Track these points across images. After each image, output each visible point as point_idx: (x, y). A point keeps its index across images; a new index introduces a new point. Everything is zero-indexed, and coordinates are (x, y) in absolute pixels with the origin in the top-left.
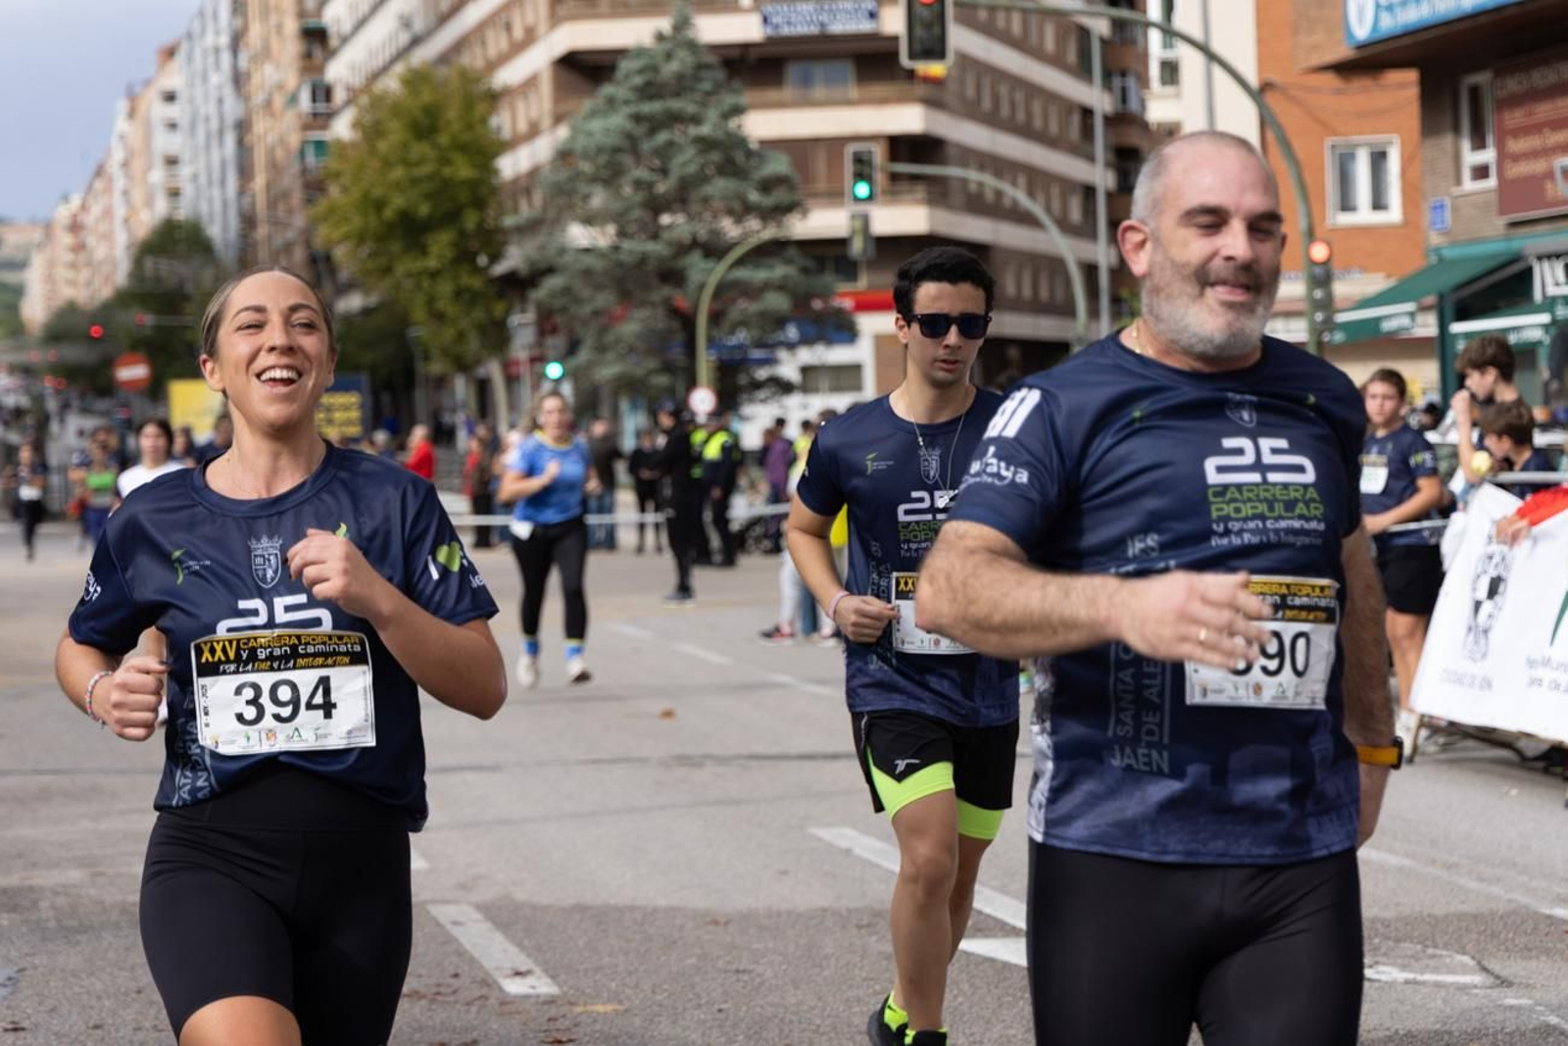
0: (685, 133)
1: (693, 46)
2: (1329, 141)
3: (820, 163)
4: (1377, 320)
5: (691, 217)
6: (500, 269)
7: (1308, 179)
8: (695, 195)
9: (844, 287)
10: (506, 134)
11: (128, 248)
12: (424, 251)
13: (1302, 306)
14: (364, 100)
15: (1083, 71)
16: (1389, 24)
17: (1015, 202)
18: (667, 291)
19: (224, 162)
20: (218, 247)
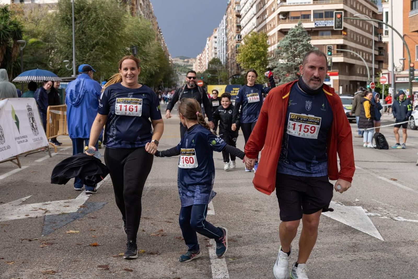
0: (300, 43)
1: (302, 28)
2: (416, 46)
5: (300, 58)
6: (267, 67)
8: (301, 54)
10: (270, 44)
11: (208, 63)
12: (255, 65)
13: (408, 76)
18: (296, 71)
19: (224, 48)
20: (222, 63)
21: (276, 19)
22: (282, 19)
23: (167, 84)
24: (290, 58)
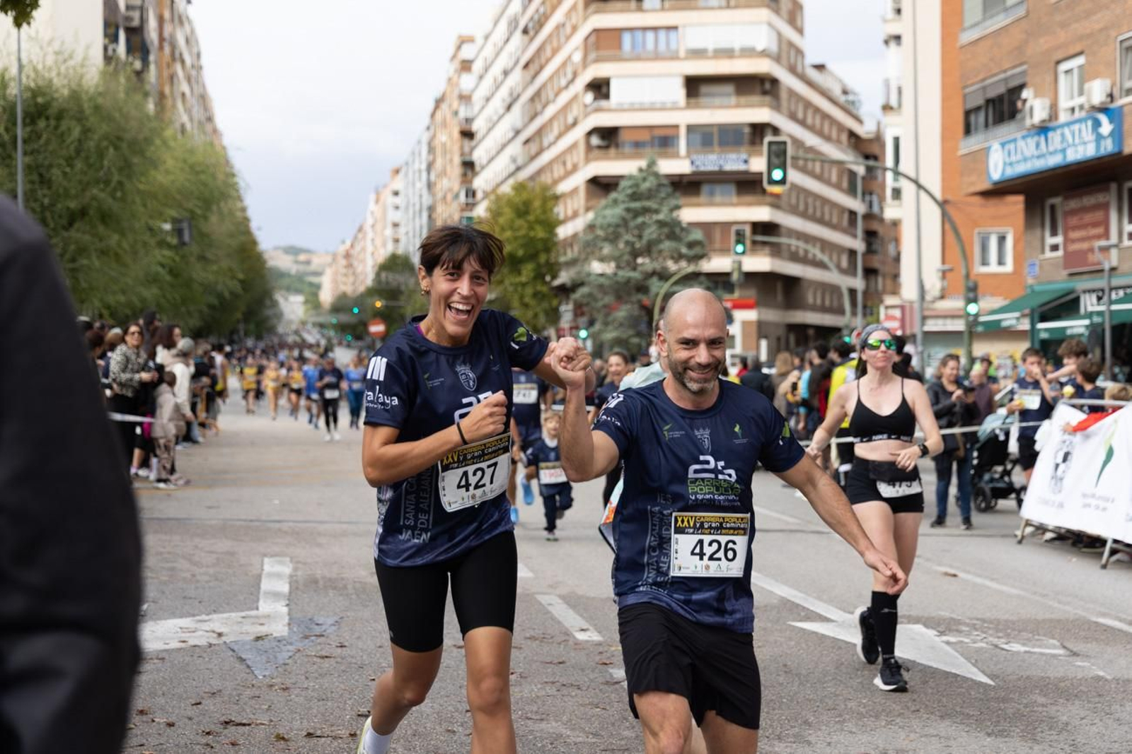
0: (651, 218)
1: (656, 175)
2: (976, 231)
3: (717, 235)
4: (999, 321)
5: (652, 260)
6: (557, 283)
7: (967, 248)
8: (655, 249)
9: (727, 296)
10: (562, 216)
11: (373, 267)
12: (519, 273)
14: (493, 197)
15: (852, 191)
16: (1011, 172)
17: (814, 255)
18: (640, 296)
19: (421, 227)
21: (582, 147)
22: (599, 147)
23: (252, 327)
24: (623, 258)
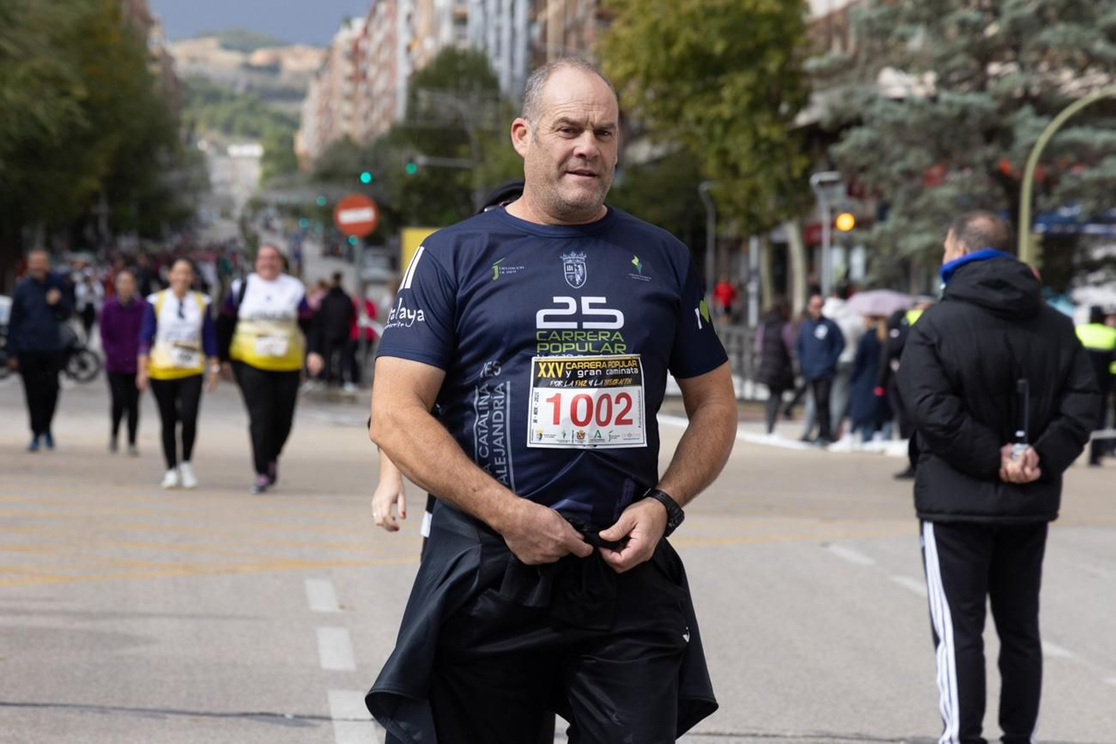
5: (1022, 67)
6: (803, 119)
8: (1030, 42)
11: (407, 77)
12: (716, 95)
18: (991, 151)
20: (504, 82)
23: (132, 210)
24: (955, 62)
